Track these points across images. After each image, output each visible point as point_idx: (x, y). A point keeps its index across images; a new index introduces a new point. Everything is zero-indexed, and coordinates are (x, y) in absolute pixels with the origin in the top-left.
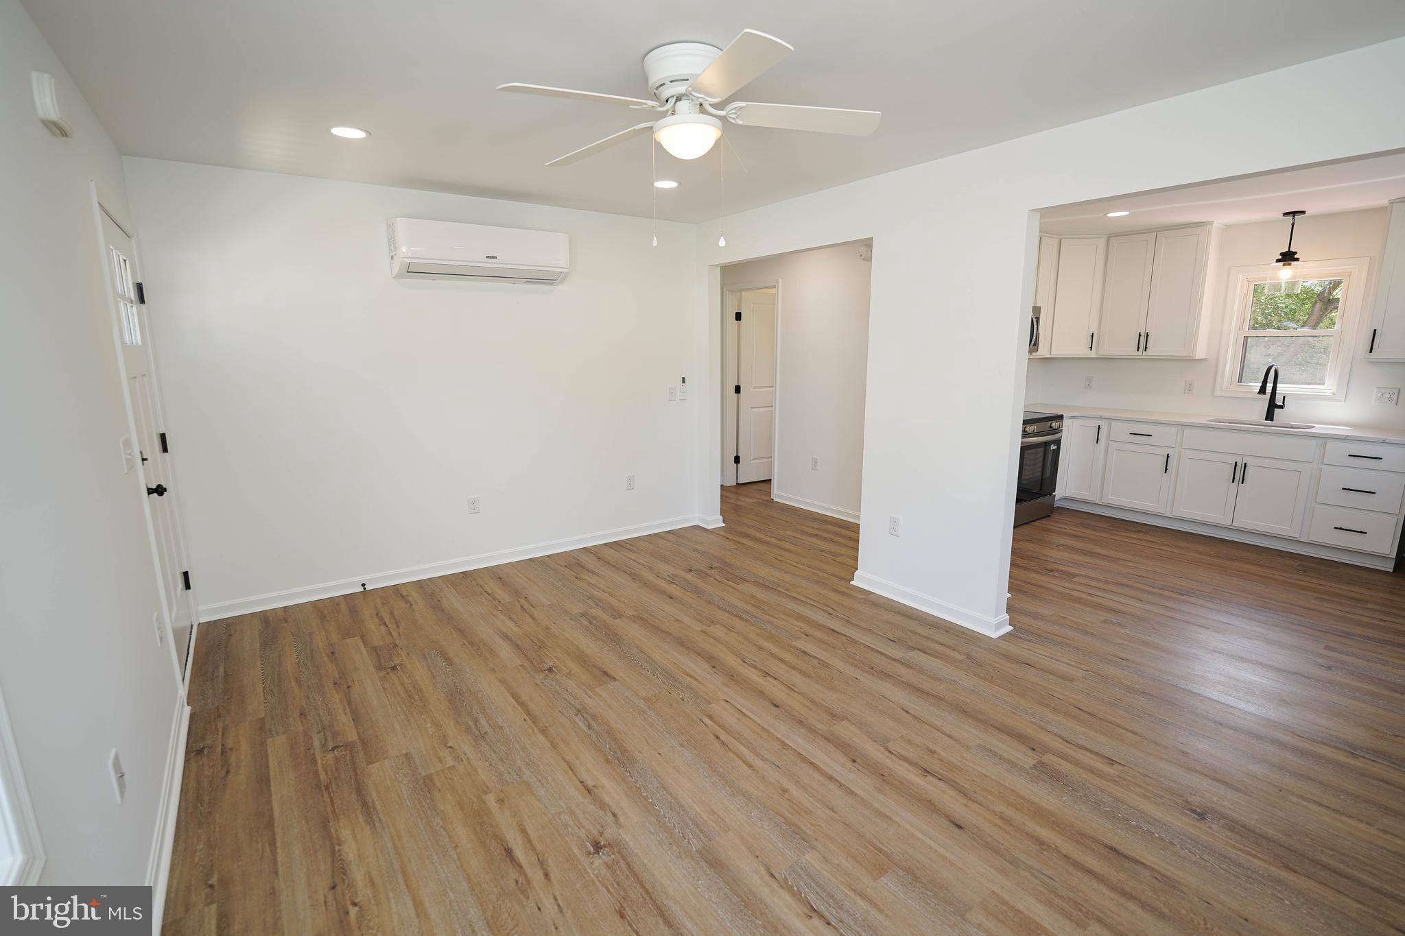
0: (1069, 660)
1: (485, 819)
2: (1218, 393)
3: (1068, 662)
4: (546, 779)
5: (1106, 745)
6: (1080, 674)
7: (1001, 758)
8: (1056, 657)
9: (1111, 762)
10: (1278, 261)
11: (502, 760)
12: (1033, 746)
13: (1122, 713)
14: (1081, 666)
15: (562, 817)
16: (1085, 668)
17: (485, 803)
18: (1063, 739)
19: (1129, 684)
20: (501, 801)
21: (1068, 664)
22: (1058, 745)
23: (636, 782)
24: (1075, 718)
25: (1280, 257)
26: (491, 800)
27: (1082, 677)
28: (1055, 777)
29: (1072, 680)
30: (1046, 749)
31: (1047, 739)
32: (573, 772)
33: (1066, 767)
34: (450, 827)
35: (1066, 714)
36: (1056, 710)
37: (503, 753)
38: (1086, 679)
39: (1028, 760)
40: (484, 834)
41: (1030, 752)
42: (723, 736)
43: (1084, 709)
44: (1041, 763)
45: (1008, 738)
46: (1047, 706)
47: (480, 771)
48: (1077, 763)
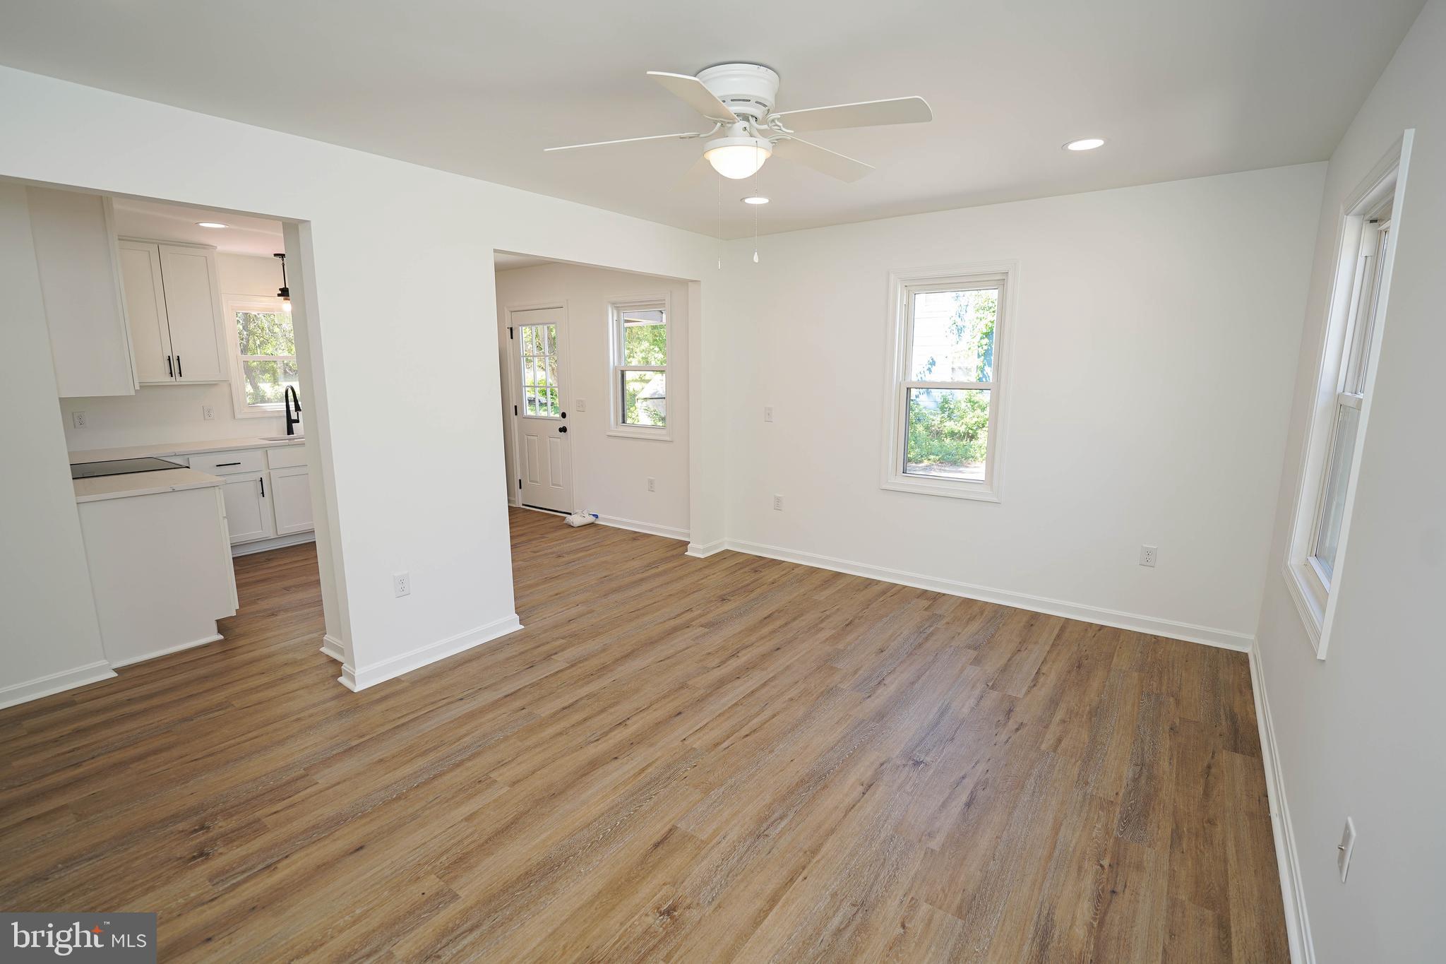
1: (958, 835)
2: (238, 416)
4: (879, 817)
10: (279, 295)
11: (883, 864)
15: (910, 791)
17: (943, 845)
20: (930, 835)
23: (838, 764)
25: (280, 292)
26: (935, 844)
32: (856, 803)
34: (988, 854)
37: (872, 868)
40: (970, 827)
42: (745, 731)
47: (912, 873)
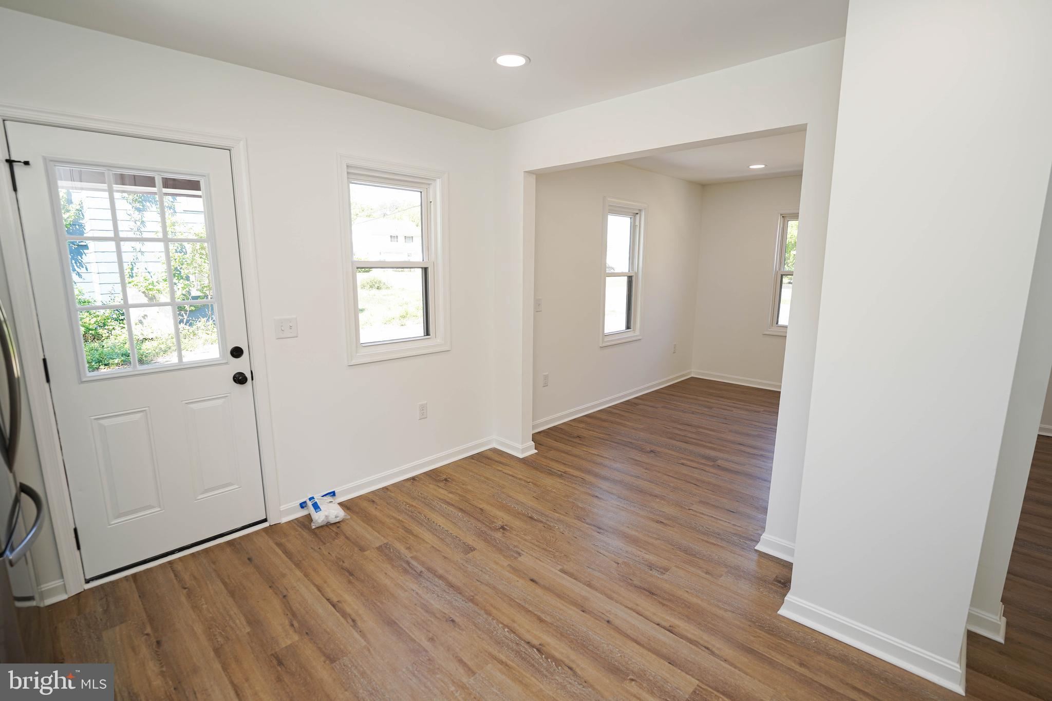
0: (702, 518)
3: (703, 516)
5: (684, 470)
6: (694, 507)
7: (733, 462)
8: (713, 519)
9: (683, 464)
12: (720, 467)
13: (672, 485)
14: (693, 513)
16: (691, 512)
18: (705, 471)
19: (662, 502)
21: (703, 514)
22: (707, 468)
24: (698, 480)
27: (693, 504)
28: (708, 458)
29: (701, 502)
30: (713, 466)
31: (712, 470)
33: (703, 461)
35: (703, 482)
36: (709, 483)
38: (691, 504)
39: (719, 462)
41: (719, 465)
43: (694, 485)
44: (714, 461)
45: (732, 469)
46: (714, 485)
48: (698, 463)
